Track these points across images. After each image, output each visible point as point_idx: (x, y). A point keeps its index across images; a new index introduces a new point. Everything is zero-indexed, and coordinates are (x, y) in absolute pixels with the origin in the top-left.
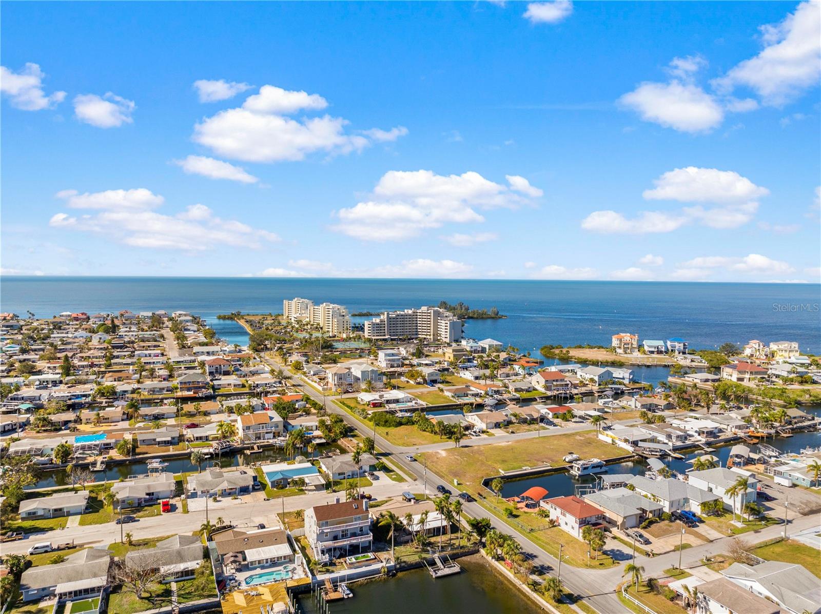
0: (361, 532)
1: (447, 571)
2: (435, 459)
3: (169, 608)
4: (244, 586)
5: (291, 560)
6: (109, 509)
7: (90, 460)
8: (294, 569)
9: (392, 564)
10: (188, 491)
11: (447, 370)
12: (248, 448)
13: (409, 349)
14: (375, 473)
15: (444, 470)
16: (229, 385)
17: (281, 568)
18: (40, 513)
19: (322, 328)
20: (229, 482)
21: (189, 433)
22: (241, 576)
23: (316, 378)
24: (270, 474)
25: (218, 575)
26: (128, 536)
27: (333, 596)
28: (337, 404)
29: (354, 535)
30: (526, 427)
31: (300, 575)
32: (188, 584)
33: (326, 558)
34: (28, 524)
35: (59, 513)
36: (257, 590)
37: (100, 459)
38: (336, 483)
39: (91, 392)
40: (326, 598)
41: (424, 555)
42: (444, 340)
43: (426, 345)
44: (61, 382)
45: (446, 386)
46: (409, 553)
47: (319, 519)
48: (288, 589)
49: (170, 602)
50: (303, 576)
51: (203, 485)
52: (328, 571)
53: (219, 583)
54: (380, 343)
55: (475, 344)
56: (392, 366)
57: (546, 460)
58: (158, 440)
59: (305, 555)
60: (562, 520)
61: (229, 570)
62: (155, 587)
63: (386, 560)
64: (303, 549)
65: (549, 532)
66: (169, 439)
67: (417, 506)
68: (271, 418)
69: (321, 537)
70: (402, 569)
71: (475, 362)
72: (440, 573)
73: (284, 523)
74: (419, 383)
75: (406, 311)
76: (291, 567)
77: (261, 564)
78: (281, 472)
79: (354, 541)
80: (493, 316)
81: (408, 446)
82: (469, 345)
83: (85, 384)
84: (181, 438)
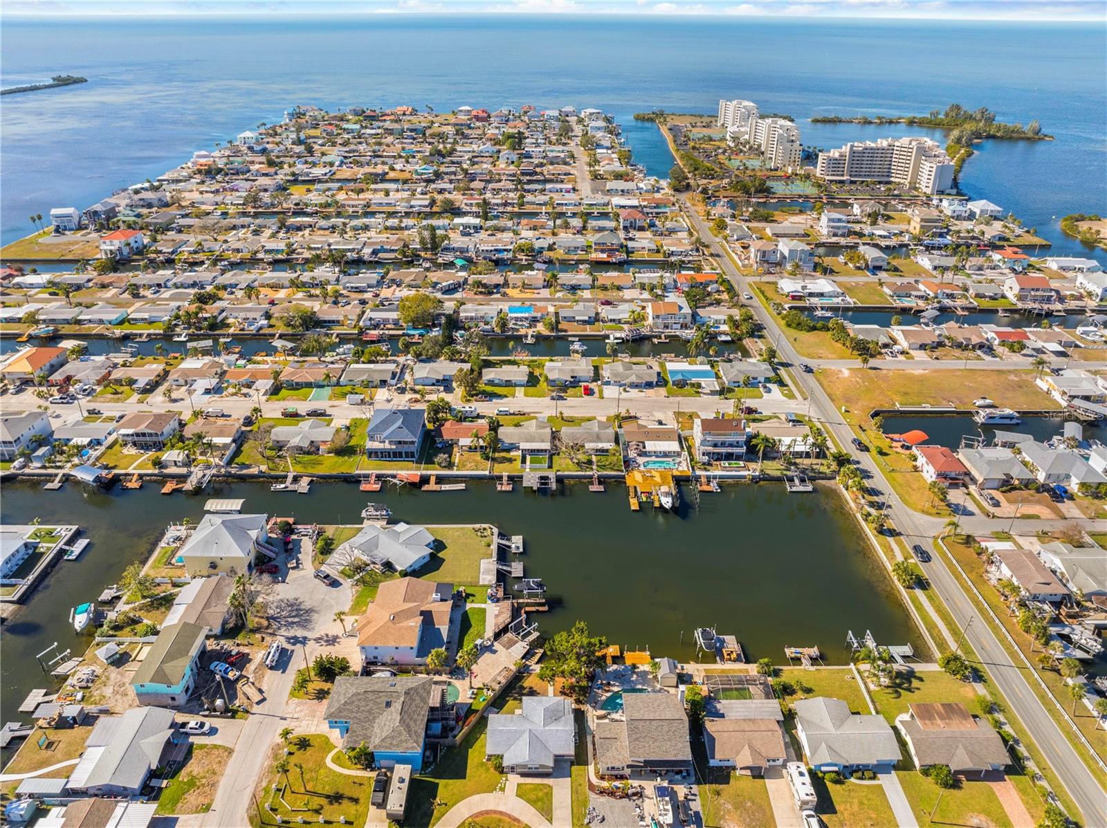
0: (738, 445)
1: (801, 488)
2: (834, 379)
3: (591, 473)
4: (642, 468)
5: (679, 455)
6: (543, 385)
7: (522, 332)
8: (680, 462)
9: (757, 474)
10: (604, 377)
11: (907, 246)
12: (656, 337)
13: (864, 208)
14: (768, 385)
15: (838, 391)
16: (643, 248)
17: (670, 459)
18: (497, 381)
19: (763, 153)
20: (637, 376)
21: (605, 312)
22: (641, 460)
23: (738, 245)
24: (674, 373)
25: (624, 457)
26: (561, 413)
27: (705, 488)
28: (753, 289)
29: (731, 445)
30: (958, 352)
31: (684, 468)
32: (603, 459)
33: (706, 459)
34: (489, 389)
35: (509, 384)
36: (650, 472)
37: (530, 332)
38: (730, 390)
39: (511, 247)
40: (700, 488)
41: (785, 472)
42: (925, 190)
43: (897, 196)
44: (481, 228)
45: (891, 276)
46: (774, 468)
47: (704, 429)
48: (673, 477)
49: (592, 469)
50: (686, 469)
51: (615, 375)
52: (705, 469)
53: (625, 462)
54: (834, 187)
55: (961, 208)
56: (835, 235)
57: (954, 400)
58: (577, 318)
59: (690, 454)
60: (926, 467)
61: (632, 454)
62: (582, 457)
63: (754, 469)
64: (689, 448)
65: (908, 475)
66: (587, 318)
67: (794, 428)
68: (681, 308)
69: (703, 443)
70: (764, 479)
71: (948, 237)
72: (794, 489)
73: (678, 422)
74: (859, 268)
75: (879, 141)
76: (678, 460)
77: (657, 455)
78: (682, 372)
79: (730, 450)
80: (1030, 135)
81: (812, 358)
82: (952, 208)
83: (503, 231)
84: (596, 319)
